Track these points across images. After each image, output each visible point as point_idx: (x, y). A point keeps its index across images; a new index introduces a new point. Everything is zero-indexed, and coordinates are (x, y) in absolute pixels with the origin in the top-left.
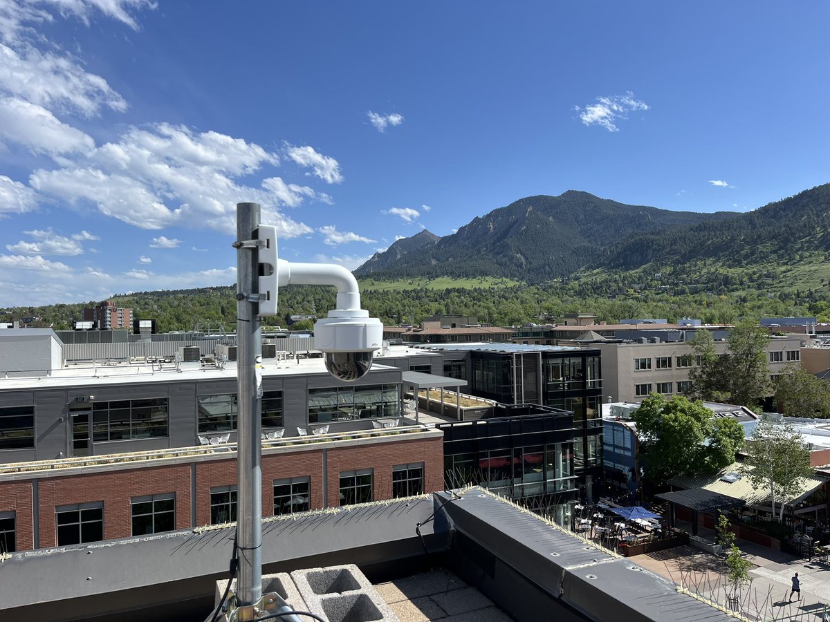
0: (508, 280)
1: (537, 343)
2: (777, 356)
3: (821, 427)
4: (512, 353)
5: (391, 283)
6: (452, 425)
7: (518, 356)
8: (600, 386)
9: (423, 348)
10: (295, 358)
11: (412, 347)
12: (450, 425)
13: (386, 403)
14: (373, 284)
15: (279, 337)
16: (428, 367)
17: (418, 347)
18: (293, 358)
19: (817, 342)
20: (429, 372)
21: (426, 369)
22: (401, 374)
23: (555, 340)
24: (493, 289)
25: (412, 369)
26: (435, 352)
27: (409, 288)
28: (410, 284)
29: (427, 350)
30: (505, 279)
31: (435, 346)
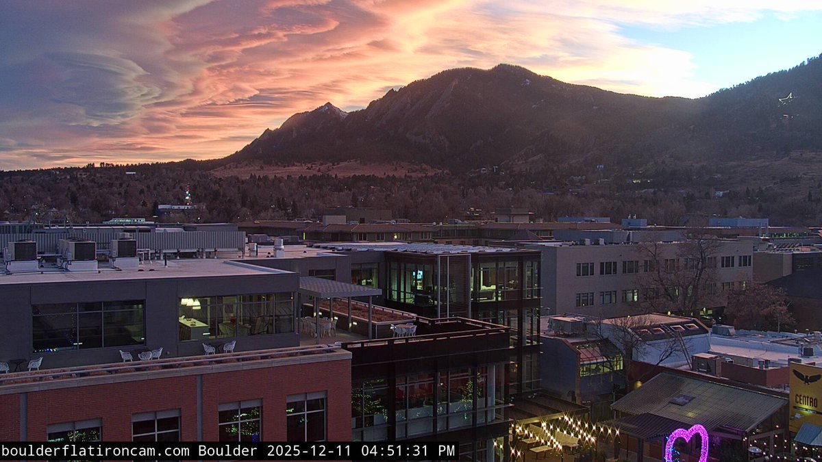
0: (428, 167)
1: (463, 243)
2: (728, 262)
3: (777, 342)
4: (436, 255)
5: (285, 167)
6: (363, 345)
7: (444, 259)
8: (539, 295)
9: (325, 248)
10: (162, 258)
11: (311, 247)
12: (360, 345)
13: (278, 316)
14: (262, 168)
15: (141, 231)
16: (333, 272)
17: (318, 247)
18: (159, 258)
19: (770, 246)
20: (333, 279)
21: (330, 274)
22: (298, 279)
23: (483, 240)
24: (410, 177)
25: (311, 273)
26: (340, 253)
27: (309, 174)
28: (308, 168)
29: (331, 251)
30: (424, 166)
31: (340, 245)
